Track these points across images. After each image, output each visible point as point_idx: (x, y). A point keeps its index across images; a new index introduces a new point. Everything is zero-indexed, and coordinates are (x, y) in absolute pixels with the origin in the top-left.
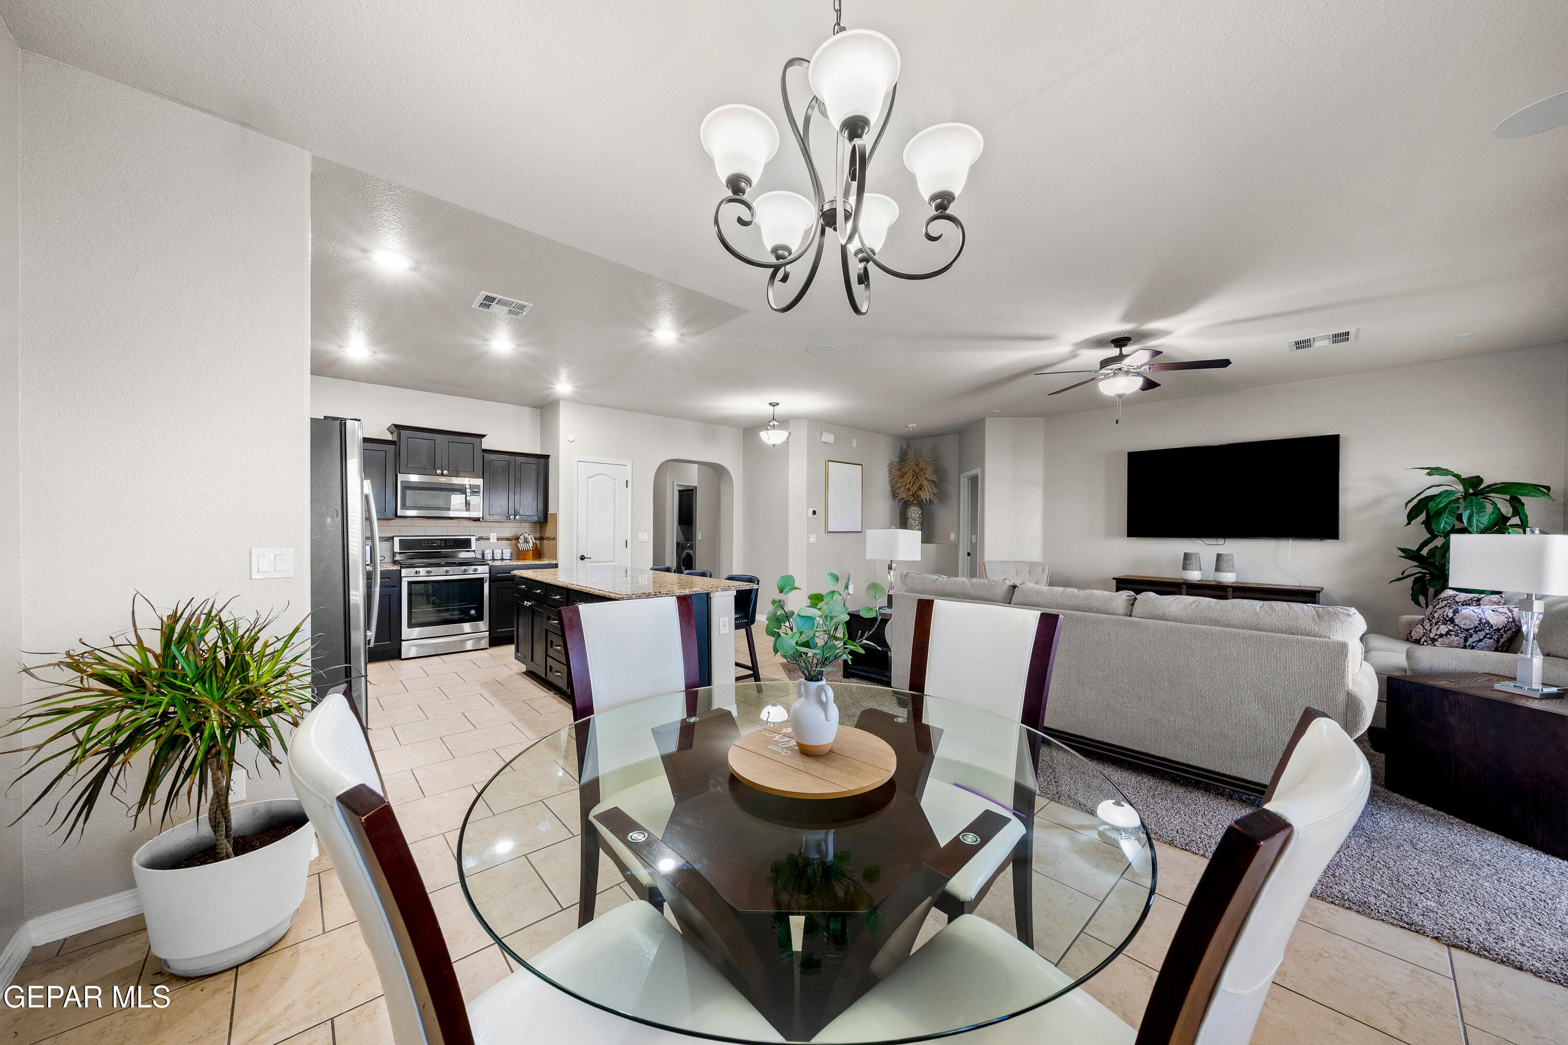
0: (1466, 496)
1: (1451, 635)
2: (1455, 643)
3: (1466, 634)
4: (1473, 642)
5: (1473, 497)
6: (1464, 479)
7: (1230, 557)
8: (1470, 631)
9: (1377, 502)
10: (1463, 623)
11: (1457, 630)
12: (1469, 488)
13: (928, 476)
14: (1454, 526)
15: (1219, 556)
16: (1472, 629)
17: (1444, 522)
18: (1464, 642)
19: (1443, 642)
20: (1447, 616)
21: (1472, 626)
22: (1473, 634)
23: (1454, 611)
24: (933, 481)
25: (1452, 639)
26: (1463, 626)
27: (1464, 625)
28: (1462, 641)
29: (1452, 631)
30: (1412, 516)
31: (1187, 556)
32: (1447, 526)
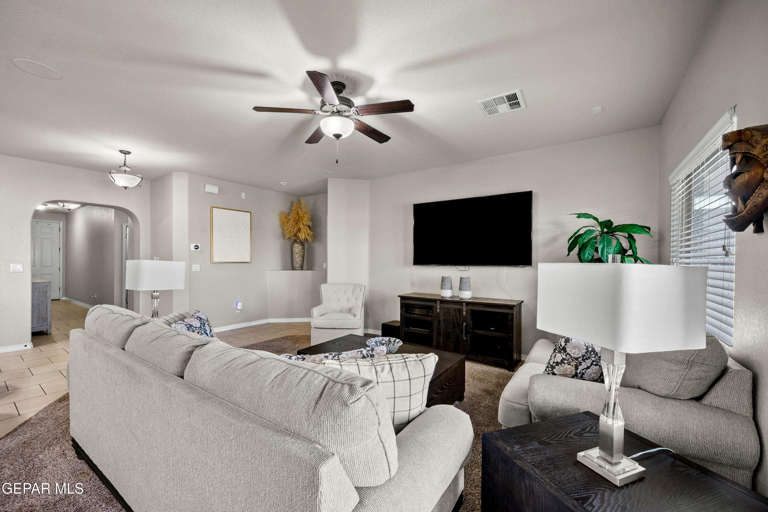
0: (602, 233)
1: (564, 363)
2: (568, 371)
3: (576, 362)
4: (583, 370)
5: (605, 235)
6: (601, 222)
7: (468, 280)
8: (580, 360)
9: (554, 239)
10: (573, 352)
11: (569, 359)
12: (604, 229)
13: (304, 222)
14: (593, 256)
15: (461, 278)
16: (580, 357)
17: (587, 253)
18: (575, 370)
19: (559, 370)
20: (561, 345)
21: (580, 355)
22: (582, 363)
23: (566, 340)
24: (309, 226)
25: (565, 367)
26: (573, 356)
27: (574, 354)
28: (573, 368)
29: (565, 360)
30: (571, 249)
31: (443, 279)
32: (589, 256)
